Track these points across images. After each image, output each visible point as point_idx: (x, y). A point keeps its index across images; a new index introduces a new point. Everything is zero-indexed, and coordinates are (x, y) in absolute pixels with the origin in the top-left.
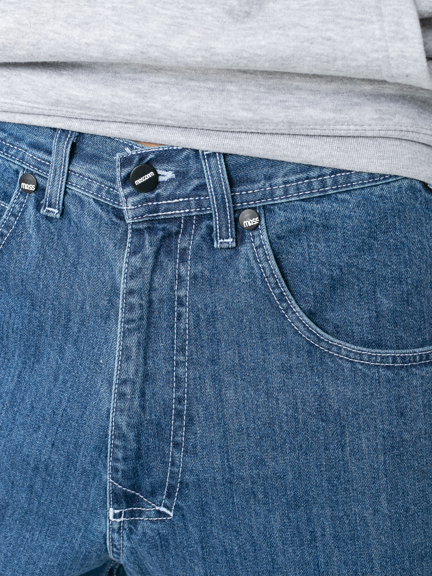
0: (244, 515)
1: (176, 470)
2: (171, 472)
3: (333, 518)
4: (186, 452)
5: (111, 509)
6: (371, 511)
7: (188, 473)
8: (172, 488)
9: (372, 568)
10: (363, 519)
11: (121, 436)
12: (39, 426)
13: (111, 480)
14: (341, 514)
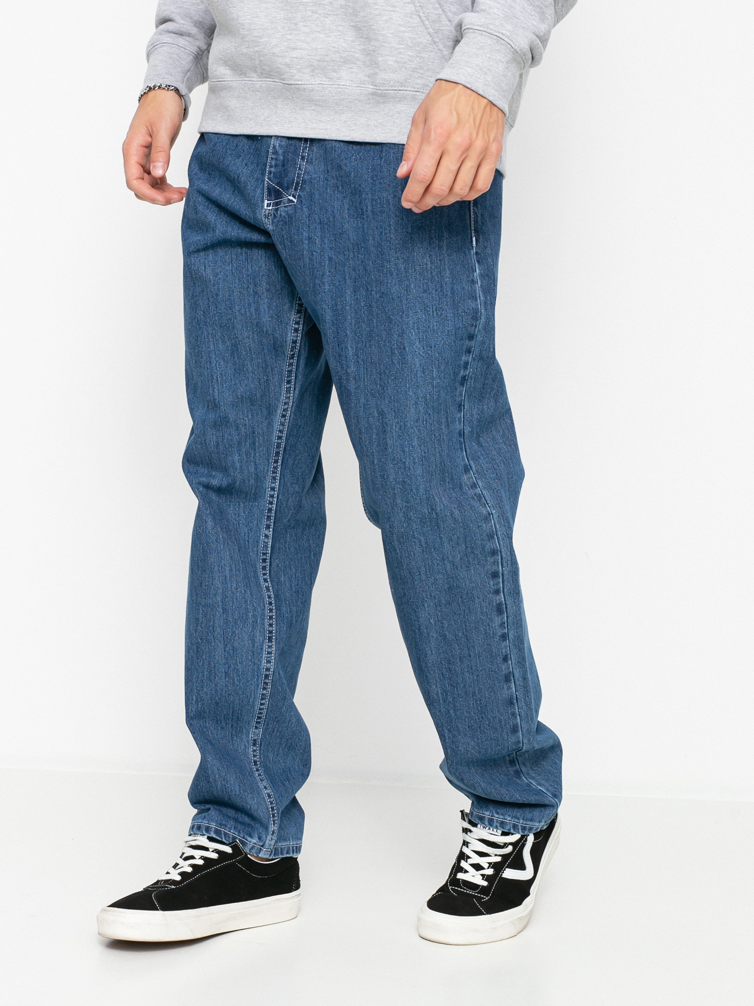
0: (331, 200)
1: (300, 172)
2: (298, 174)
3: (372, 200)
4: (307, 162)
5: (266, 201)
6: (392, 196)
7: (307, 174)
8: (297, 183)
9: (390, 230)
10: (388, 201)
11: (275, 152)
12: (241, 156)
13: (267, 180)
14: (376, 198)
